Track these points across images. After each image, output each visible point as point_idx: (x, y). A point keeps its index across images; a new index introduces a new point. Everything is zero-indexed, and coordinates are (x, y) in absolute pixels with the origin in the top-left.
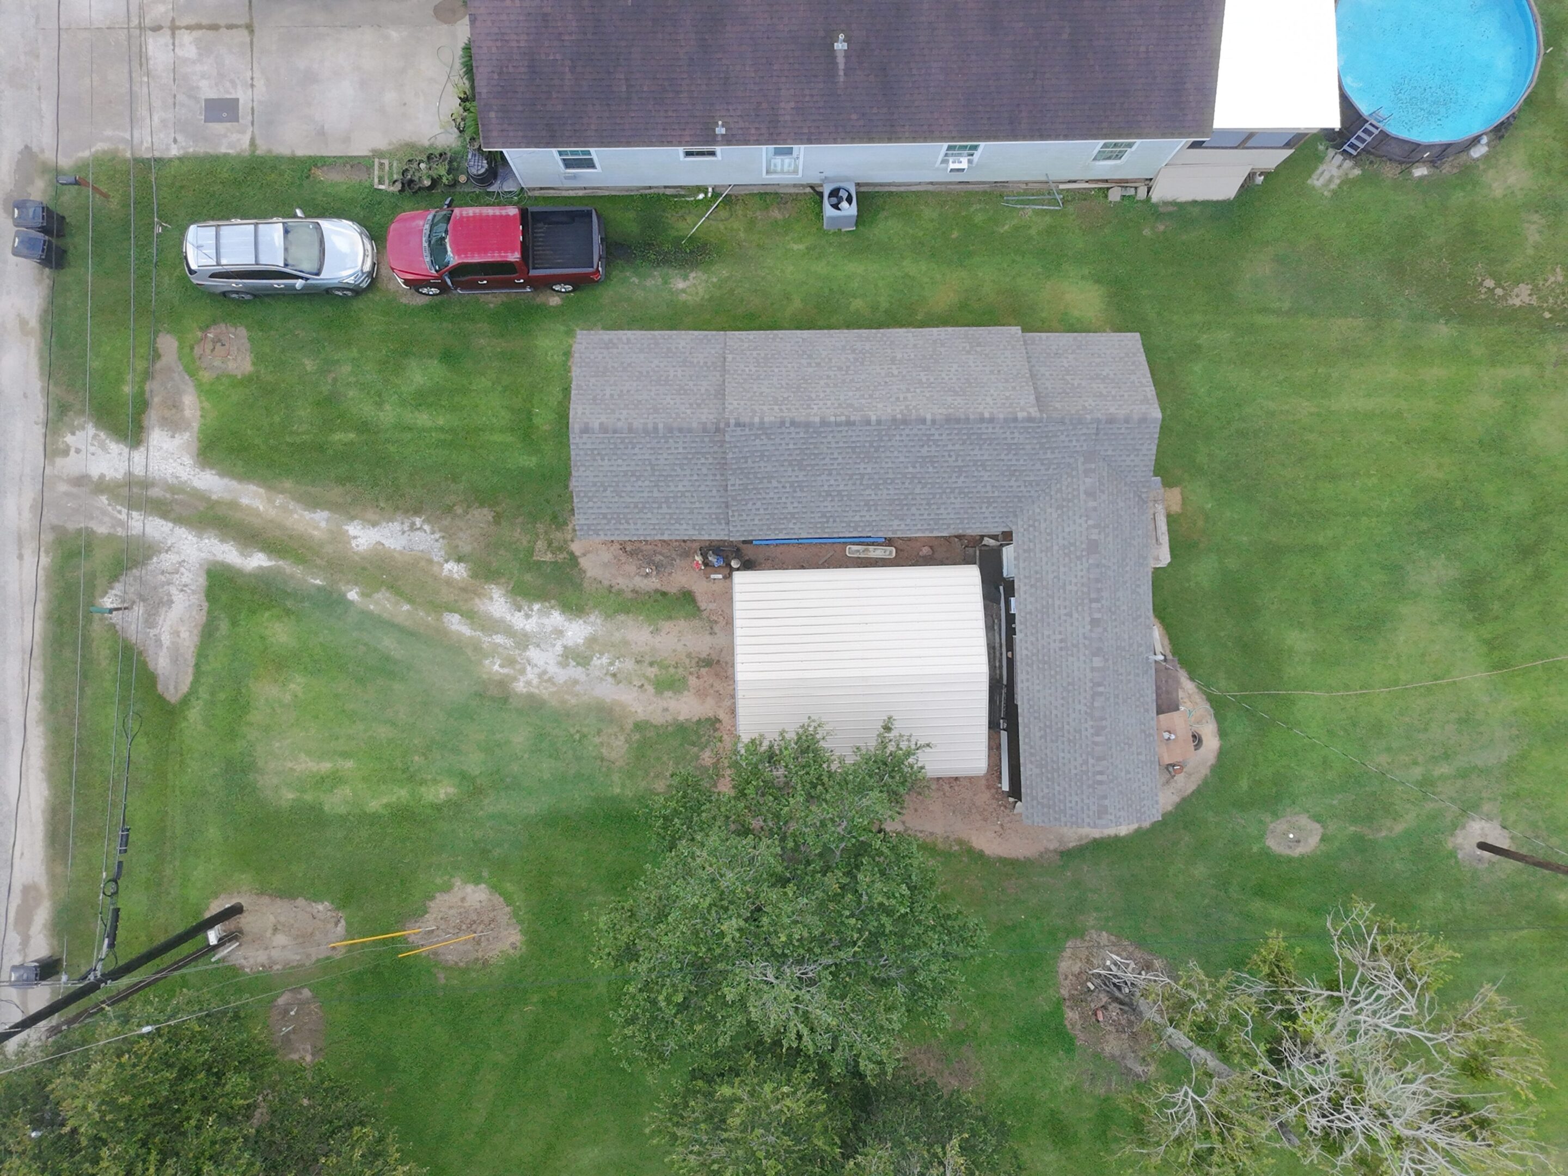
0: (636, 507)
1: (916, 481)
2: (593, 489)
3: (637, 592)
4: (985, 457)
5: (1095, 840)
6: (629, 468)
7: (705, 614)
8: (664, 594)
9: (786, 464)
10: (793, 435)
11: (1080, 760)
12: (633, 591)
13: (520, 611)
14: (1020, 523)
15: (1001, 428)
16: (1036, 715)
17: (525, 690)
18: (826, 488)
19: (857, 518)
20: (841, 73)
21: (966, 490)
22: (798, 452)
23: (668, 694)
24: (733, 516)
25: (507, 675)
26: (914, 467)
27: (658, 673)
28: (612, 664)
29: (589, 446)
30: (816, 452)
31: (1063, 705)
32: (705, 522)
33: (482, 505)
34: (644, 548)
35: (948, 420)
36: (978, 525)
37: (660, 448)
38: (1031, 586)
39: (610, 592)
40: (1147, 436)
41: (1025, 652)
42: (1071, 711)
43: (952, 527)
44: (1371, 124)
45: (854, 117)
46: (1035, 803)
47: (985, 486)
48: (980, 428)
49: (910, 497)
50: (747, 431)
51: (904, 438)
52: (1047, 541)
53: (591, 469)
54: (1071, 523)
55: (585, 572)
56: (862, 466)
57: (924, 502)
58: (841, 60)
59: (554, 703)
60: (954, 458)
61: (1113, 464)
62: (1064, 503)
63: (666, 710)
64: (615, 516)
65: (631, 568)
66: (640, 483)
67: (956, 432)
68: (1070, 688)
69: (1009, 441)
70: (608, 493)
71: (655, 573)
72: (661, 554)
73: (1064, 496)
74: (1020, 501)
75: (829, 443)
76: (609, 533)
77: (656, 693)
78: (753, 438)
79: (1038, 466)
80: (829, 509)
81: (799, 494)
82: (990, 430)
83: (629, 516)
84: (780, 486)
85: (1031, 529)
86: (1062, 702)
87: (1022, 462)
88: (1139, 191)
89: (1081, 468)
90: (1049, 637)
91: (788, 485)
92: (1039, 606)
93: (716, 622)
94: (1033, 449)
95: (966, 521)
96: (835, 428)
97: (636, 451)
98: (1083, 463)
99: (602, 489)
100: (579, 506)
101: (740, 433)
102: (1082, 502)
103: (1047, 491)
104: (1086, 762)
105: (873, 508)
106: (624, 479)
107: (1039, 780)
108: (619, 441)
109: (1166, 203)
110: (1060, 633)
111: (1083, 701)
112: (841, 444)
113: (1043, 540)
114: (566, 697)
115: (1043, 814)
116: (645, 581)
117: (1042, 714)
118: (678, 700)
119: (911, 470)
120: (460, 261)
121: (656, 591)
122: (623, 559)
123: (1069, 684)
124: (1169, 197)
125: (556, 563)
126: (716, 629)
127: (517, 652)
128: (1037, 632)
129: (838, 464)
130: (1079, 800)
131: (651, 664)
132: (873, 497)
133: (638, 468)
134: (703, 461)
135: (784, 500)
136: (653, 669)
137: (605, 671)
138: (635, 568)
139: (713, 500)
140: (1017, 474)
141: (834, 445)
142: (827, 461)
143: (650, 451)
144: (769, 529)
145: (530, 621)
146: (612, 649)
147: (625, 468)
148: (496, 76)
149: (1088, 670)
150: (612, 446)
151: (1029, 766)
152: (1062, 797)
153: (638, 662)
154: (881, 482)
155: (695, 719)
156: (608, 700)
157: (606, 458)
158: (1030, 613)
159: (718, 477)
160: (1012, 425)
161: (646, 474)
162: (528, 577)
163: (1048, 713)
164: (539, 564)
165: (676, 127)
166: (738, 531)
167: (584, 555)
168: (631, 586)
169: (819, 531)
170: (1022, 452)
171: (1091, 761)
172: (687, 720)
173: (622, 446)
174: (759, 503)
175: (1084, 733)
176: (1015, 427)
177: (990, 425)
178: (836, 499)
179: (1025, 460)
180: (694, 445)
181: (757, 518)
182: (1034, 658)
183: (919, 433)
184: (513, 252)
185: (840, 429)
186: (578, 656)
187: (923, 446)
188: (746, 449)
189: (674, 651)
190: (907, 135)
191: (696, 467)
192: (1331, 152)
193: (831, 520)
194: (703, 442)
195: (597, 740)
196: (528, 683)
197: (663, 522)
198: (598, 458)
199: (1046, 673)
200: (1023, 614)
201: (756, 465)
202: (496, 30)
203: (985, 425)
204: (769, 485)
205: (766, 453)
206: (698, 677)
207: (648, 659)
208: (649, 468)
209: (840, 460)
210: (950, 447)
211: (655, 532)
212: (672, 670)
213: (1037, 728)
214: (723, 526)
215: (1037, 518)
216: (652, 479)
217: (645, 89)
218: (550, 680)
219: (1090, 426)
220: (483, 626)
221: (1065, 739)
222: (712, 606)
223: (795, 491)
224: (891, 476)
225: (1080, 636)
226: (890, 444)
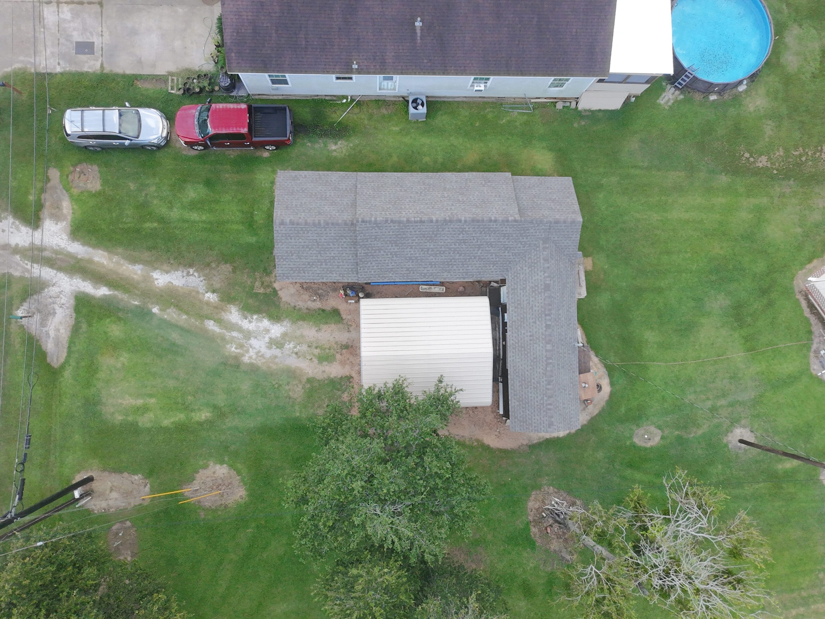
0: (309, 264)
1: (456, 252)
2: (286, 255)
3: (309, 309)
4: (492, 240)
5: (547, 439)
6: (305, 244)
7: (345, 321)
8: (323, 311)
9: (388, 242)
10: (392, 227)
11: (539, 398)
12: (307, 309)
13: (246, 319)
14: (510, 275)
15: (500, 225)
16: (517, 374)
17: (248, 361)
18: (409, 255)
19: (425, 271)
20: (419, 38)
21: (482, 257)
22: (394, 236)
23: (325, 363)
24: (360, 270)
25: (239, 353)
26: (455, 245)
27: (320, 352)
28: (295, 347)
29: (284, 232)
30: (404, 236)
31: (531, 369)
32: (346, 273)
33: (226, 263)
34: (313, 286)
35: (473, 221)
36: (488, 275)
37: (322, 233)
38: (516, 308)
39: (295, 309)
40: (575, 230)
41: (512, 342)
42: (535, 372)
43: (475, 276)
44: (689, 73)
45: (425, 61)
46: (516, 420)
47: (492, 255)
48: (489, 225)
49: (453, 261)
50: (368, 225)
51: (450, 229)
52: (523, 284)
53: (285, 244)
54: (536, 275)
55: (281, 299)
56: (428, 244)
57: (460, 263)
58: (418, 31)
59: (264, 368)
60: (476, 240)
61: (558, 245)
62: (533, 265)
63: (324, 372)
64: (298, 269)
65: (306, 297)
66: (311, 252)
67: (477, 227)
68: (535, 360)
69: (505, 232)
70: (294, 257)
71: (318, 299)
72: (322, 289)
73: (533, 261)
74: (510, 263)
75: (411, 232)
76: (294, 278)
77: (319, 363)
78: (371, 228)
79: (519, 245)
80: (411, 266)
81: (395, 258)
82: (495, 226)
83: (305, 269)
84: (385, 254)
85: (515, 278)
86: (530, 367)
87: (511, 243)
88: (572, 104)
89: (541, 246)
90: (524, 334)
91: (389, 254)
92: (519, 318)
93: (351, 325)
94: (517, 236)
95: (482, 273)
96: (414, 224)
97: (309, 234)
98: (543, 244)
99: (290, 255)
100: (279, 263)
101: (364, 226)
102: (542, 264)
103: (524, 258)
104: (542, 399)
105: (434, 266)
106: (303, 249)
107: (518, 408)
108: (300, 229)
109: (585, 111)
110: (530, 332)
111: (541, 367)
112: (417, 233)
113: (522, 284)
114: (271, 365)
115: (520, 426)
116: (313, 304)
117: (520, 373)
118: (330, 366)
119: (453, 246)
120: (215, 132)
121: (319, 309)
122: (302, 292)
123: (534, 358)
124: (587, 107)
125: (266, 294)
126: (351, 329)
127: (244, 341)
128: (518, 331)
129: (416, 243)
130: (539, 419)
131: (316, 348)
132: (434, 260)
133: (310, 244)
134: (344, 240)
135: (387, 262)
136: (317, 350)
137: (291, 351)
138: (308, 297)
139: (350, 261)
140: (508, 249)
141: (414, 233)
142: (410, 241)
143: (316, 235)
144: (379, 277)
145: (252, 324)
146: (295, 339)
147: (302, 244)
148: (235, 34)
149: (544, 351)
150: (296, 232)
151: (513, 401)
152: (530, 417)
153: (309, 346)
154: (438, 252)
155: (339, 376)
156: (293, 367)
157: (293, 238)
158: (515, 321)
159: (353, 249)
160: (506, 224)
161: (314, 247)
162: (251, 301)
163: (523, 373)
164: (257, 294)
165: (331, 64)
166: (363, 278)
167: (281, 289)
168: (306, 306)
169: (405, 278)
170: (511, 238)
171: (545, 398)
172: (335, 377)
173: (302, 232)
174: (374, 264)
175: (542, 383)
176: (508, 225)
177: (495, 224)
178: (415, 261)
179: (513, 242)
180: (340, 232)
181: (373, 271)
182: (517, 345)
183: (458, 227)
184: (244, 128)
185: (417, 224)
186: (277, 343)
187: (459, 234)
188: (367, 235)
189: (328, 341)
190: (453, 71)
191: (341, 244)
192: (669, 86)
193: (412, 272)
194: (344, 230)
195: (287, 388)
196: (250, 357)
197: (323, 272)
198: (289, 238)
199: (523, 353)
200: (511, 322)
201: (373, 243)
202: (236, 10)
203: (492, 224)
204: (380, 254)
205: (378, 237)
206: (341, 355)
207: (314, 345)
208: (316, 244)
209: (417, 241)
210: (474, 235)
211: (319, 278)
212: (327, 351)
213: (518, 382)
214: (355, 275)
215: (519, 272)
216: (317, 249)
217: (315, 43)
218: (262, 356)
219: (546, 225)
220: (226, 327)
221: (532, 387)
222: (349, 317)
223: (393, 257)
224: (443, 249)
225: (540, 334)
226: (442, 233)
